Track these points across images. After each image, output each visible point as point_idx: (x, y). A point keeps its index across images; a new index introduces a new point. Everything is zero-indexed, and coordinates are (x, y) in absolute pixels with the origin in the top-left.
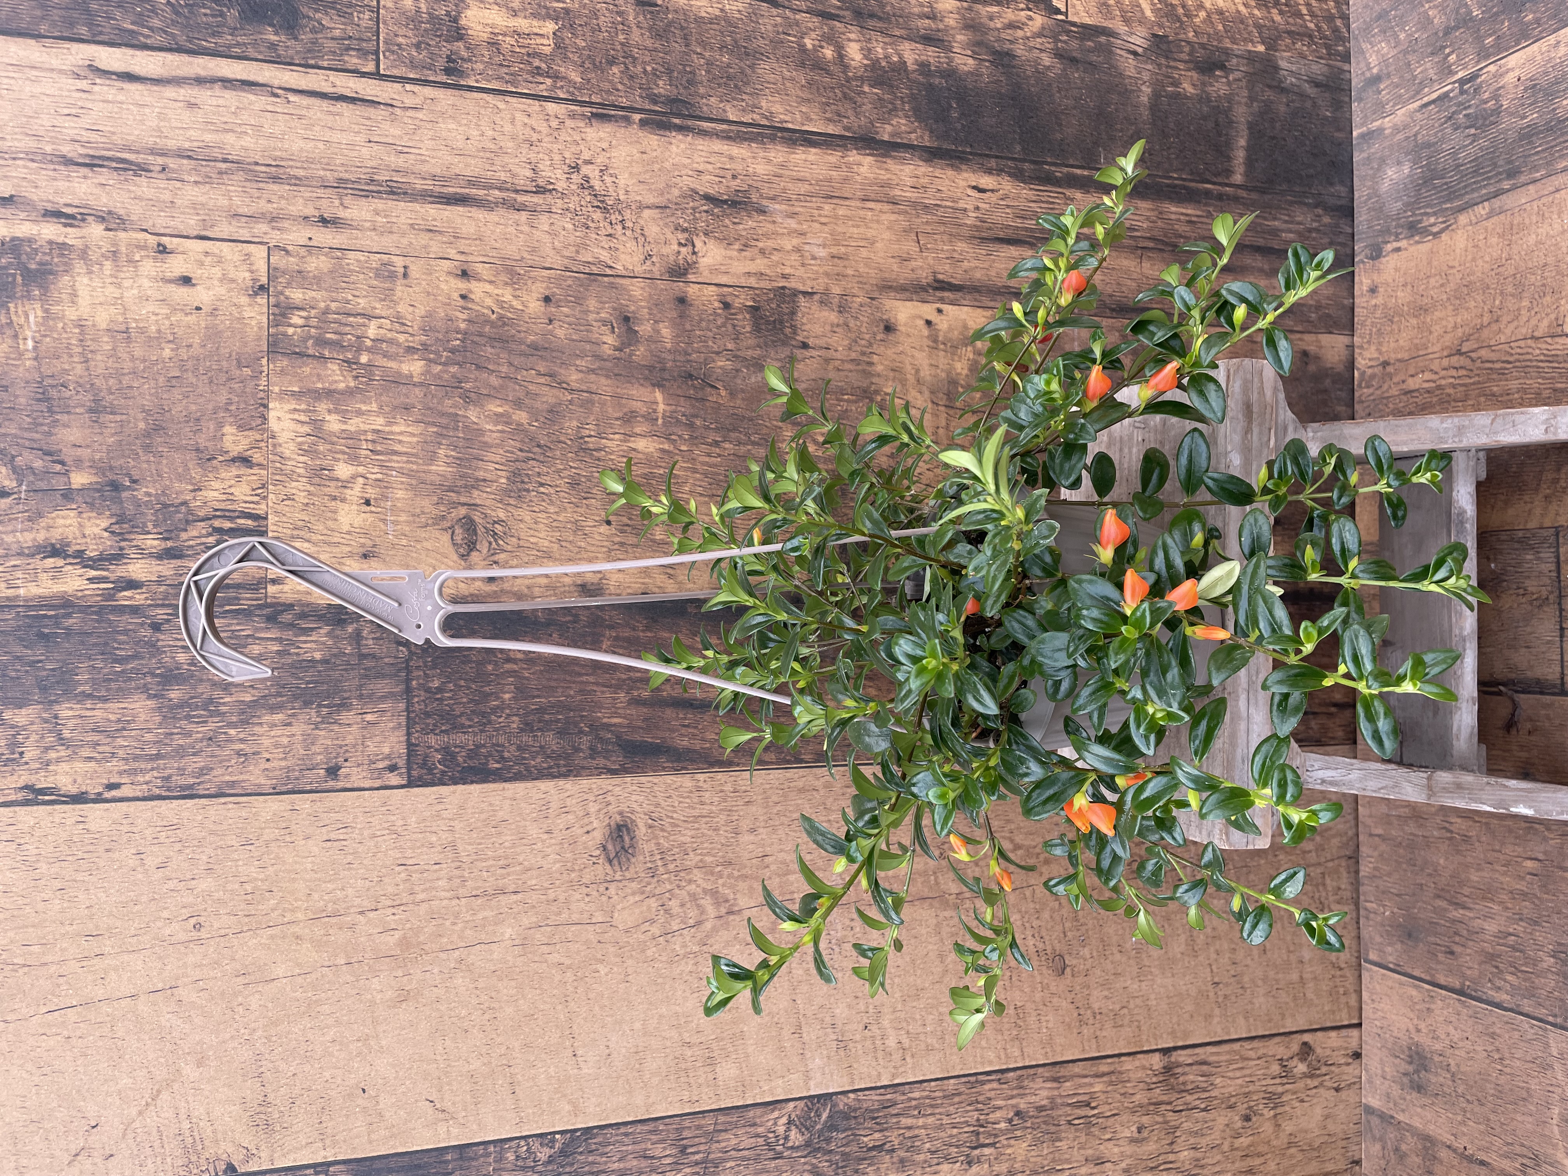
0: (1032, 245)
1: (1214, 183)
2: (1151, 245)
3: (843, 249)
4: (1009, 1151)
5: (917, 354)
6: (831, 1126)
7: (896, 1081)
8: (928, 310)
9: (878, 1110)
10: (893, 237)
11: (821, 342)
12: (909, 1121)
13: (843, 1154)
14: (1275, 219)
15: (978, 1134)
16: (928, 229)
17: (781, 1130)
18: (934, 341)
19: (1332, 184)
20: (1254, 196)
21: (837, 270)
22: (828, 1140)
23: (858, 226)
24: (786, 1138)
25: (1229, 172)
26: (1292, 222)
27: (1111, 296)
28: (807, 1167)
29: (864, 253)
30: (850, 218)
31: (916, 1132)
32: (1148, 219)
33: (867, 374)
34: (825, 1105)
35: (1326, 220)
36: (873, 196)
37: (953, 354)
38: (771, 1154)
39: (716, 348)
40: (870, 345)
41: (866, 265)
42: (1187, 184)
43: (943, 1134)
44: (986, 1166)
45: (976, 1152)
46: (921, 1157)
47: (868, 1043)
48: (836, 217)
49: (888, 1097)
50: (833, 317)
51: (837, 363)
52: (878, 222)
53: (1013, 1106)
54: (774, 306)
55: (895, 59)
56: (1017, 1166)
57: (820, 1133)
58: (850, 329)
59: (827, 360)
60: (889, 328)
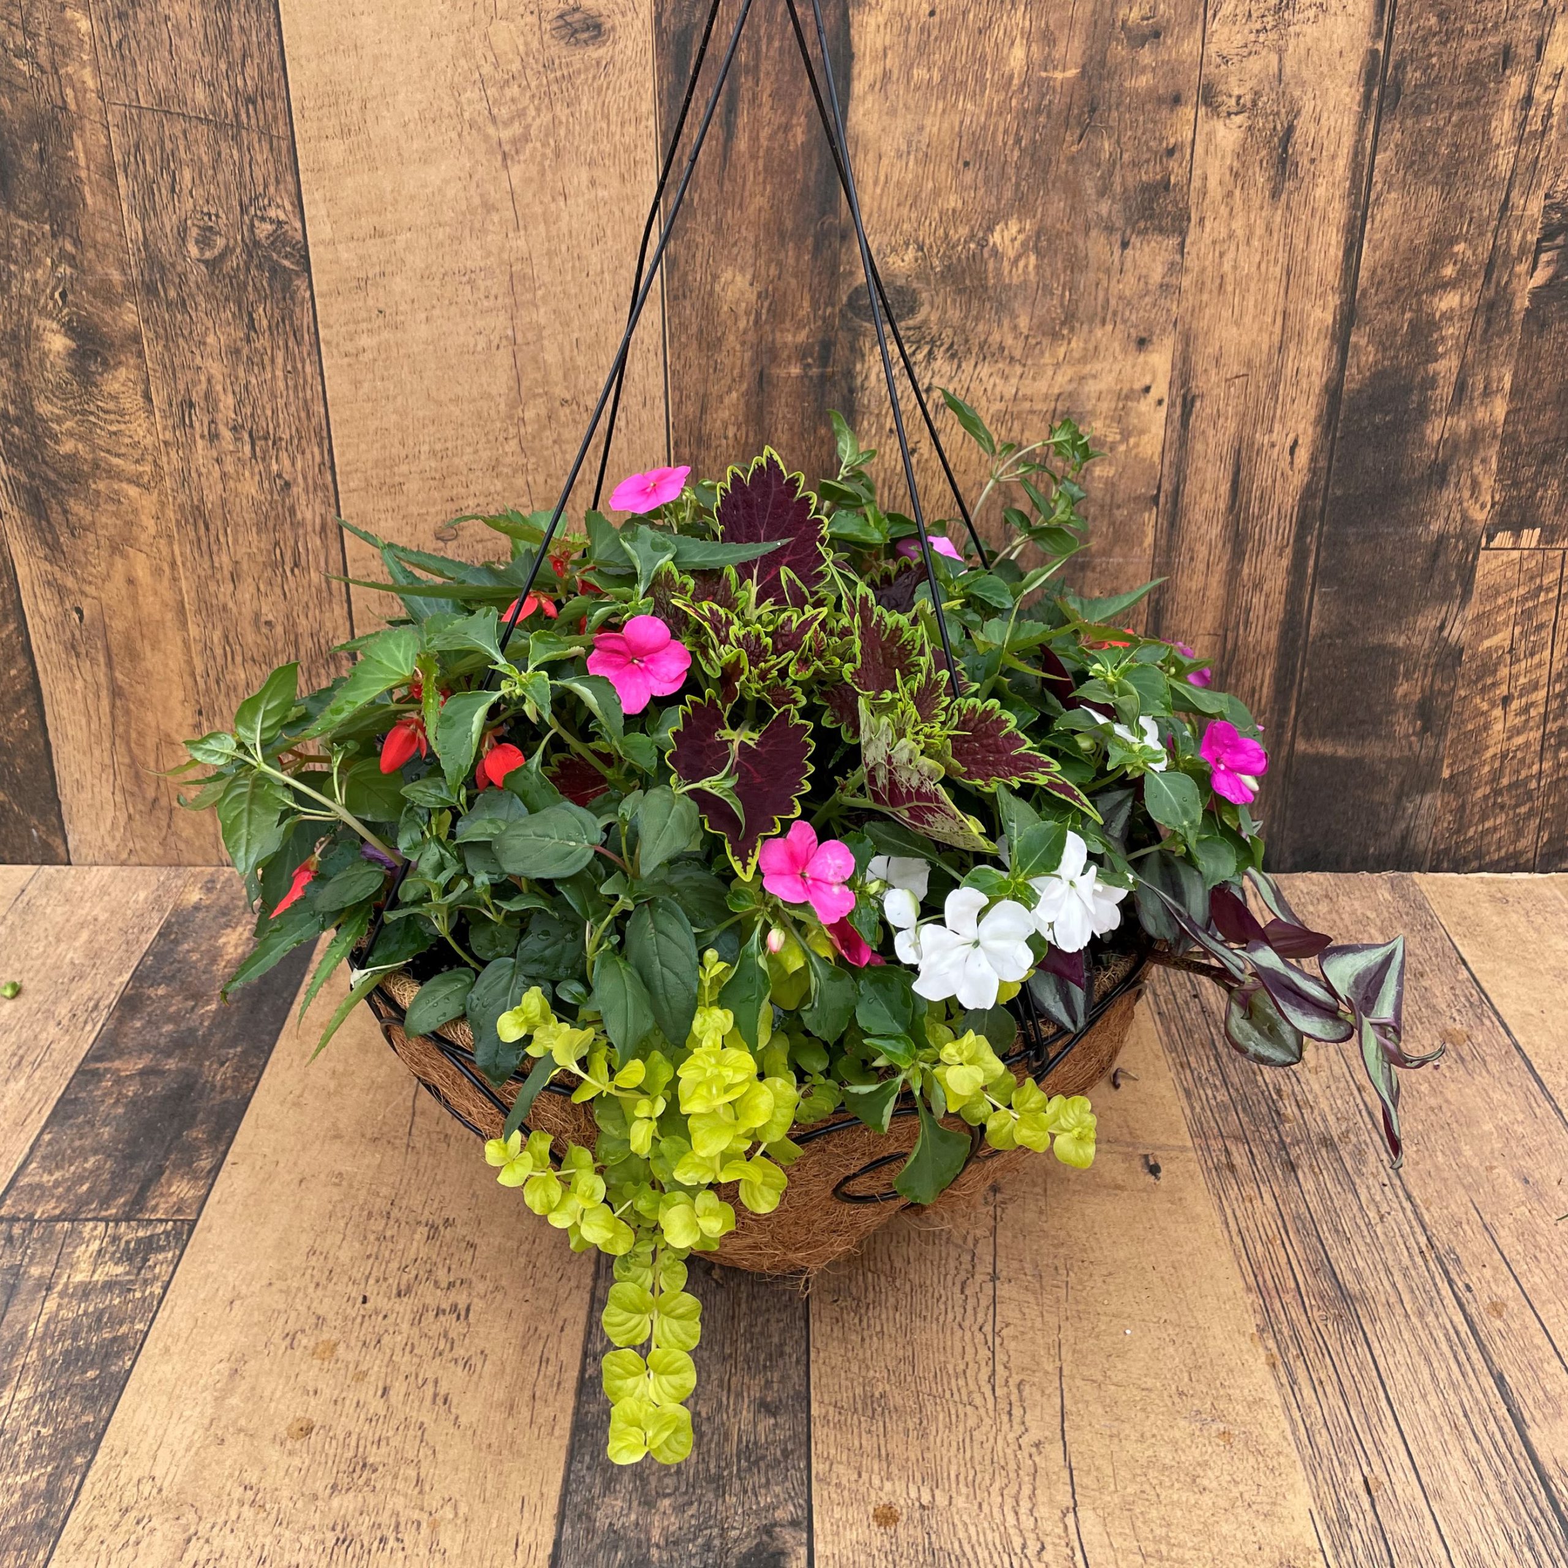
0: (1230, 509)
1: (1296, 719)
2: (1229, 647)
3: (1230, 288)
4: (247, 474)
5: (1113, 376)
6: (275, 270)
7: (323, 348)
8: (1160, 389)
9: (292, 325)
10: (1243, 348)
11: (1128, 264)
12: (280, 360)
13: (246, 284)
16: (1251, 389)
17: (272, 213)
18: (1126, 397)
21: (1208, 282)
22: (259, 267)
23: (1255, 307)
24: (263, 219)
25: (1308, 736)
27: (1173, 600)
28: (232, 241)
29: (1226, 313)
30: (1264, 297)
31: (269, 369)
32: (1258, 643)
33: (1091, 321)
34: (297, 263)
36: (1289, 323)
37: (1112, 418)
38: (246, 201)
39: (1124, 139)
40: (1124, 321)
41: (1212, 316)
42: (1296, 687)
43: (265, 398)
44: (231, 448)
45: (246, 437)
46: (242, 374)
47: (363, 314)
48: (1267, 280)
49: (307, 337)
50: (1156, 278)
51: (1105, 283)
52: (1260, 330)
53: (295, 479)
54: (1169, 208)
55: (1440, 349)
56: (231, 484)
57: (269, 258)
58: (1142, 297)
59: (1108, 271)
60: (1142, 343)
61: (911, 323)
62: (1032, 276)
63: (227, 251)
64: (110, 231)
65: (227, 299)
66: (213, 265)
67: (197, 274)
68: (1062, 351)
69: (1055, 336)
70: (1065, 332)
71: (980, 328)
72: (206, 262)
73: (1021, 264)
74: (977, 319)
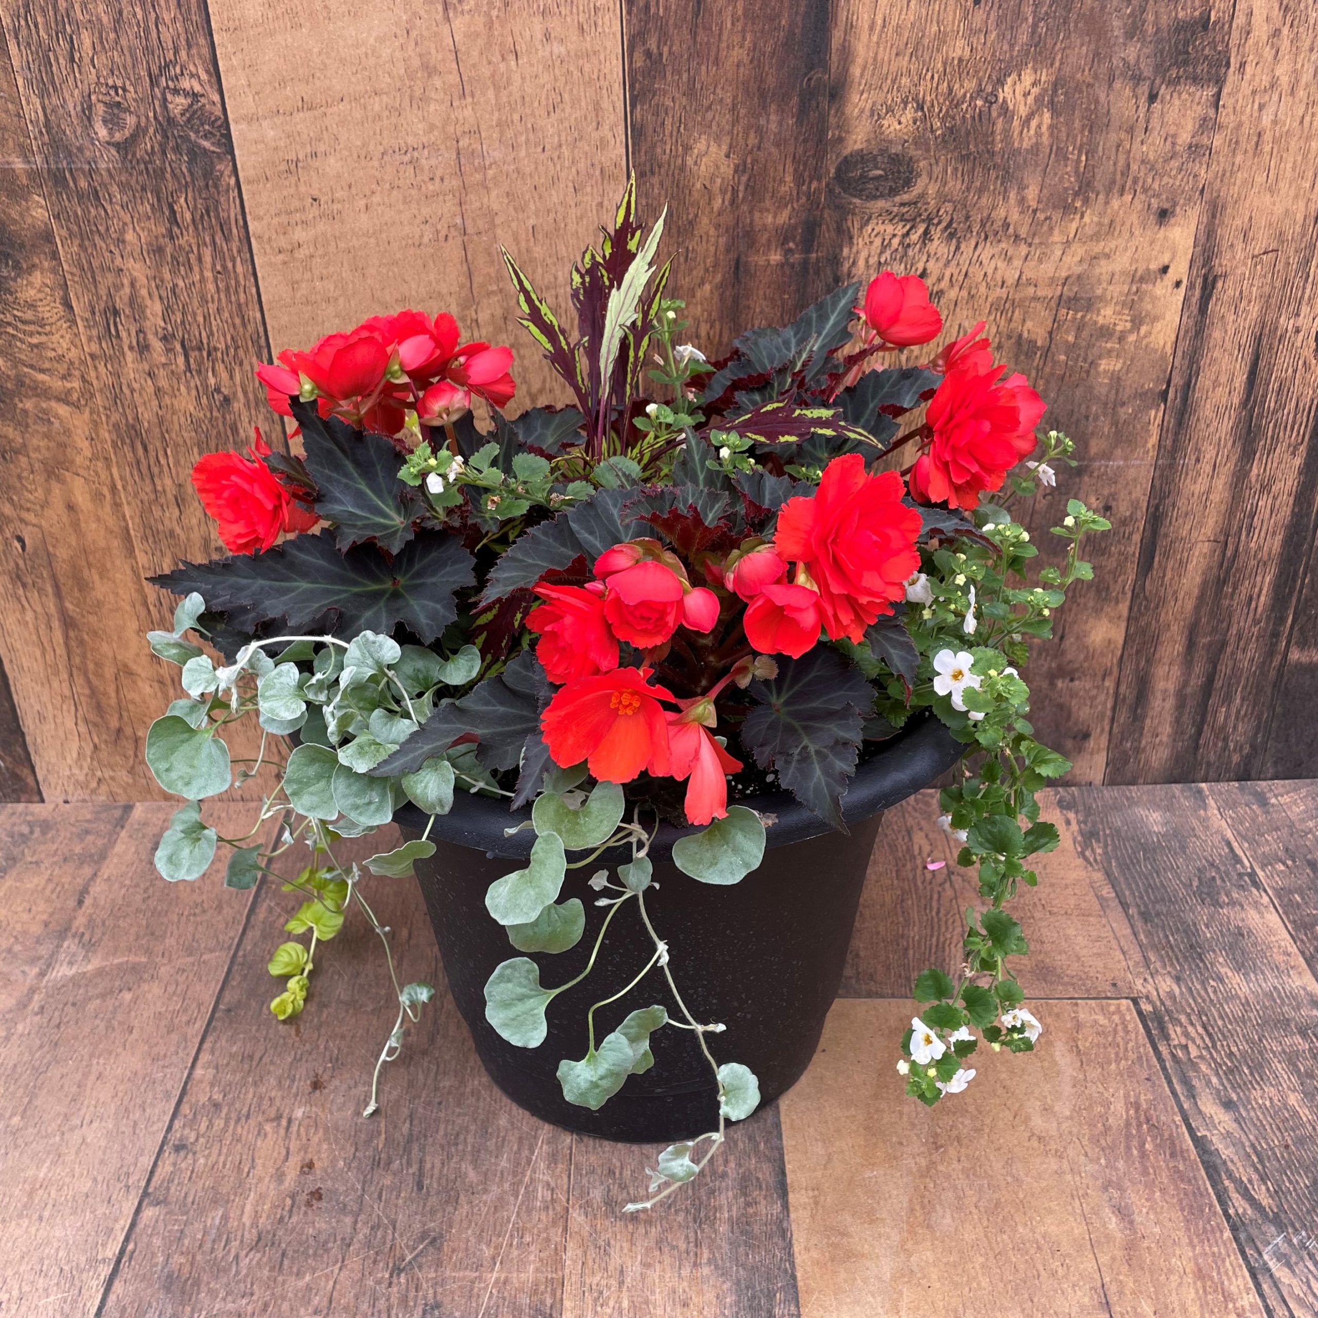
0: (1245, 403)
1: (1292, 627)
2: (1229, 553)
3: (1267, 148)
4: (183, 388)
5: (1129, 253)
6: (195, 153)
7: (253, 240)
8: (1180, 268)
9: (218, 217)
10: (1274, 219)
11: (1155, 121)
12: (208, 259)
13: (163, 170)
14: (1243, 699)
15: (200, 349)
16: (1280, 266)
17: (186, 84)
18: (1141, 279)
19: (1275, 764)
20: (1273, 674)
21: (1243, 140)
22: (177, 149)
23: (1294, 169)
24: (176, 91)
25: (1303, 644)
26: (1237, 718)
27: (1174, 505)
28: (143, 120)
29: (1260, 179)
30: (1305, 156)
31: (196, 269)
32: (1260, 548)
34: (219, 144)
35: (1236, 758)
37: (1124, 304)
38: (155, 70)
40: (1145, 190)
41: (1245, 181)
42: (1296, 594)
43: (196, 303)
44: (163, 360)
45: (178, 347)
46: (167, 276)
47: (296, 203)
49: (235, 231)
50: (1185, 137)
51: (1127, 144)
52: (1296, 196)
53: (235, 394)
54: (1206, 52)
56: (167, 400)
57: (185, 138)
58: (1166, 161)
59: (1131, 130)
60: (1164, 215)
61: (906, 197)
62: (1046, 140)
63: (139, 132)
64: (7, 111)
65: (144, 189)
66: (124, 147)
67: (107, 160)
68: (1074, 225)
69: (1067, 209)
70: (1078, 204)
71: (984, 200)
72: (117, 145)
73: (1034, 123)
74: (980, 191)
